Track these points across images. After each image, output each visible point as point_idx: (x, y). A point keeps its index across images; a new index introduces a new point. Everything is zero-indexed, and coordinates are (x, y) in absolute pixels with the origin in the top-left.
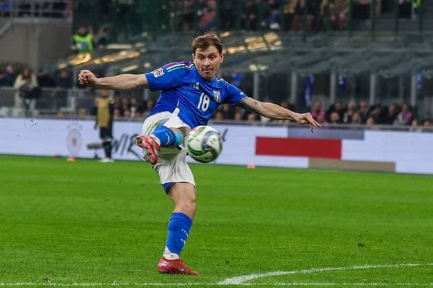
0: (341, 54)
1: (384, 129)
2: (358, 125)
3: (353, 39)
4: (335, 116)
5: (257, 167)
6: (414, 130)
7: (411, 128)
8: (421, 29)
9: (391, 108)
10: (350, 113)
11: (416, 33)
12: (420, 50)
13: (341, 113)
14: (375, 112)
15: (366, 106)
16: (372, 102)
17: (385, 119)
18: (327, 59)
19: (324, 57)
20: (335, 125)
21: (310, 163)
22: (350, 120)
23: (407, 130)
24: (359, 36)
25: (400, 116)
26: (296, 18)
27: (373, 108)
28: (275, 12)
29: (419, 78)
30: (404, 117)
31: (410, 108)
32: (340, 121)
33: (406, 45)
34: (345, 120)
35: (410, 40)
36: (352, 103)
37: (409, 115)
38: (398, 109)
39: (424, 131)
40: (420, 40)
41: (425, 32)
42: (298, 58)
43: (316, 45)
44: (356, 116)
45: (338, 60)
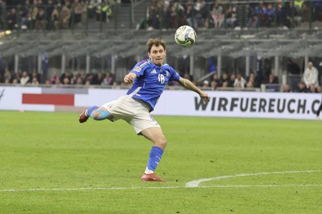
0: (68, 44)
1: (96, 88)
2: (80, 86)
3: (76, 34)
4: (66, 80)
5: (25, 111)
6: (115, 88)
7: (113, 87)
8: (116, 28)
9: (100, 75)
10: (75, 78)
11: (112, 30)
12: (116, 41)
13: (70, 78)
14: (90, 77)
15: (84, 75)
16: (88, 71)
17: (96, 81)
18: (61, 47)
19: (58, 46)
20: (67, 85)
21: (55, 108)
22: (75, 83)
23: (110, 88)
24: (78, 33)
25: (105, 80)
26: (37, 22)
27: (88, 75)
28: (24, 19)
29: (116, 57)
30: (107, 81)
31: (111, 75)
32: (69, 83)
33: (107, 38)
34: (72, 82)
35: (110, 34)
36: (75, 73)
37: (110, 79)
38: (104, 76)
39: (121, 88)
40: (116, 34)
41: (118, 30)
42: (43, 46)
43: (52, 38)
44: (79, 80)
45: (67, 47)
